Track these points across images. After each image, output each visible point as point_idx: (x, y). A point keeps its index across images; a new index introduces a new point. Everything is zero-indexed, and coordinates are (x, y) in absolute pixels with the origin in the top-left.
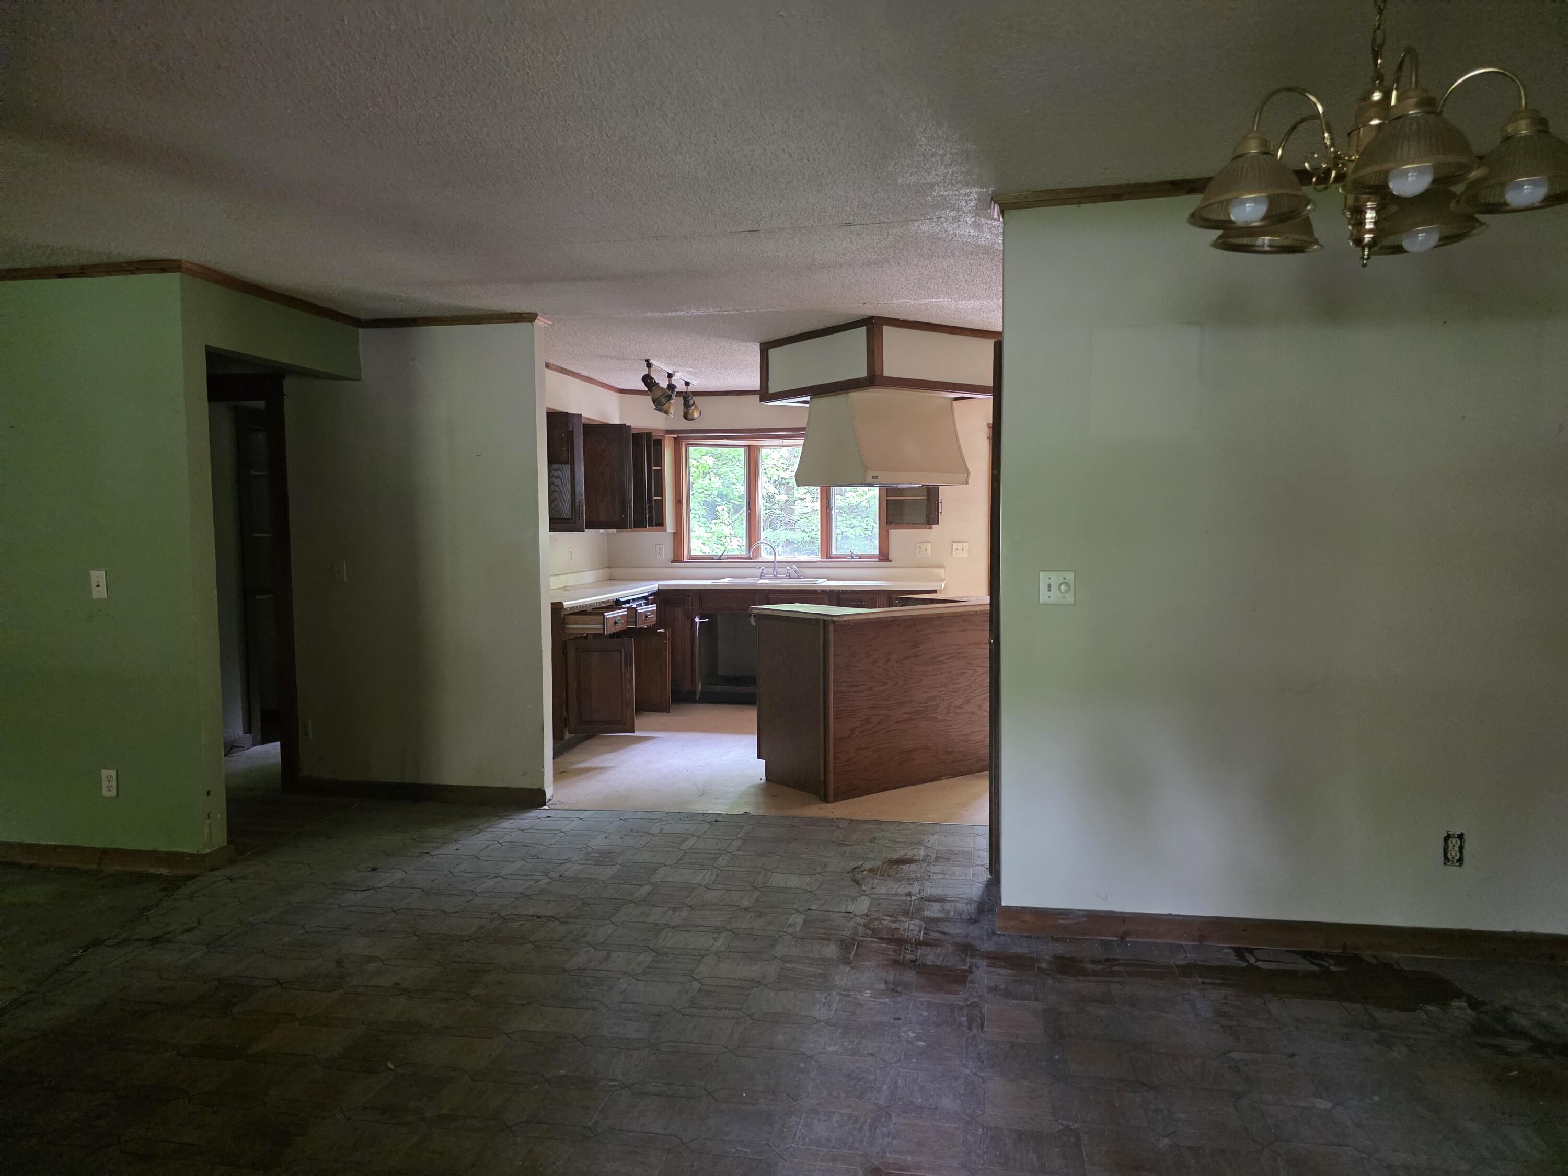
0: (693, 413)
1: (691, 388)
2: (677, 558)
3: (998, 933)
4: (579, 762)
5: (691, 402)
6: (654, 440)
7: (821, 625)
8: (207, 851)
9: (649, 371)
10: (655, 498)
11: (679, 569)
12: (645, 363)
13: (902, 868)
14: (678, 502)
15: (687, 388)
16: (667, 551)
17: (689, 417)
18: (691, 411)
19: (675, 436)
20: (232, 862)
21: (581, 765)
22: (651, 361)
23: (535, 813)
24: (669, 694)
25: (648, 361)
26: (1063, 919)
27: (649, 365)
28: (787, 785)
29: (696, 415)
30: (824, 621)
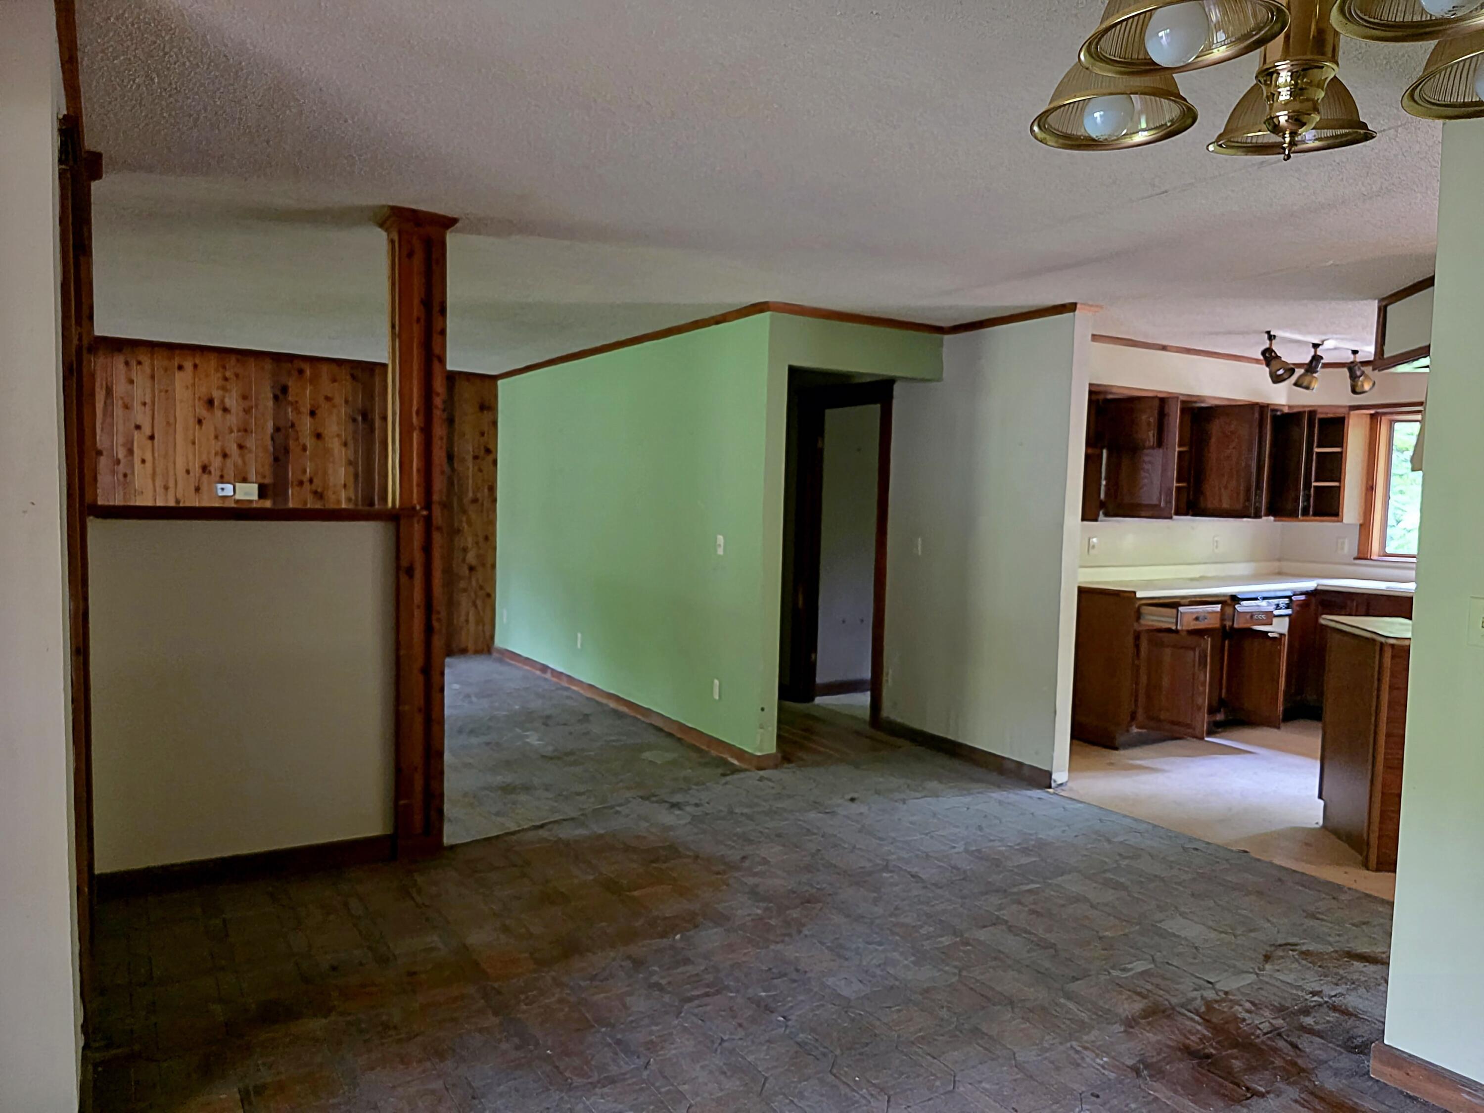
0: (1363, 386)
1: (1360, 358)
2: (1363, 555)
3: (1372, 1076)
4: (1141, 759)
5: (1358, 373)
6: (1321, 420)
7: (1378, 648)
8: (759, 754)
9: (1271, 345)
10: (1314, 484)
11: (1363, 567)
12: (1266, 336)
13: (1353, 964)
14: (1370, 488)
15: (1355, 357)
16: (1350, 546)
17: (1358, 390)
18: (1360, 383)
19: (1372, 412)
20: (776, 767)
21: (1138, 762)
22: (1272, 333)
23: (1037, 793)
24: (1281, 708)
25: (1268, 333)
26: (1469, 1093)
27: (1271, 337)
28: (1339, 837)
29: (1367, 387)
30: (1382, 643)
